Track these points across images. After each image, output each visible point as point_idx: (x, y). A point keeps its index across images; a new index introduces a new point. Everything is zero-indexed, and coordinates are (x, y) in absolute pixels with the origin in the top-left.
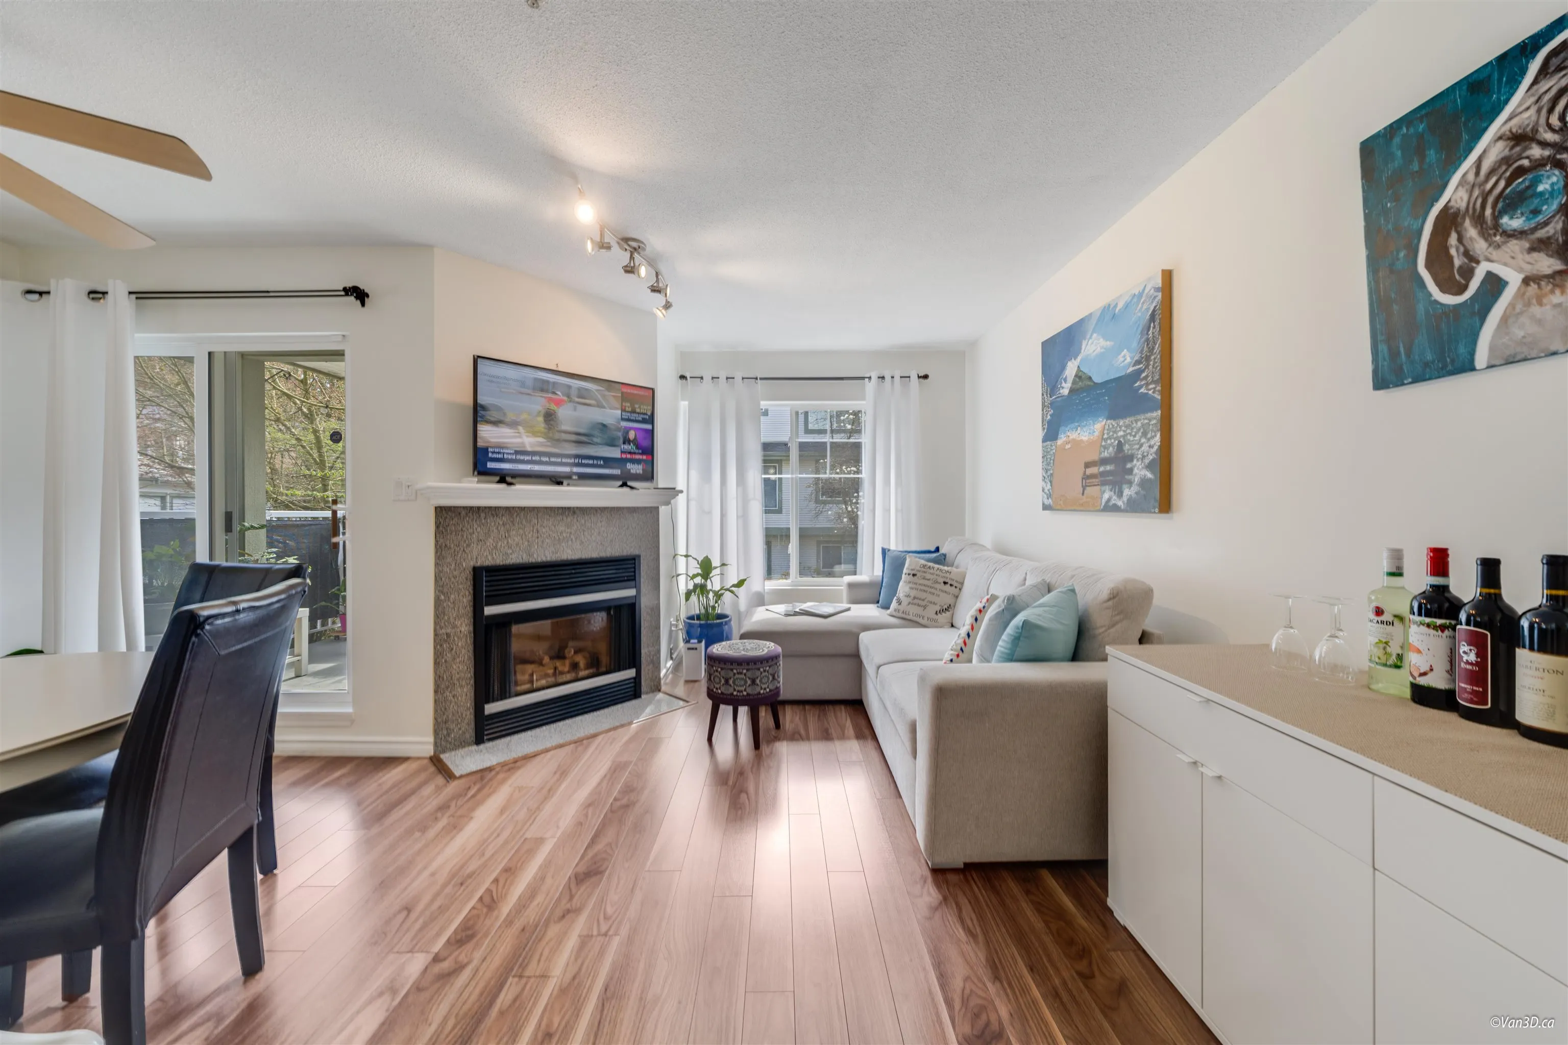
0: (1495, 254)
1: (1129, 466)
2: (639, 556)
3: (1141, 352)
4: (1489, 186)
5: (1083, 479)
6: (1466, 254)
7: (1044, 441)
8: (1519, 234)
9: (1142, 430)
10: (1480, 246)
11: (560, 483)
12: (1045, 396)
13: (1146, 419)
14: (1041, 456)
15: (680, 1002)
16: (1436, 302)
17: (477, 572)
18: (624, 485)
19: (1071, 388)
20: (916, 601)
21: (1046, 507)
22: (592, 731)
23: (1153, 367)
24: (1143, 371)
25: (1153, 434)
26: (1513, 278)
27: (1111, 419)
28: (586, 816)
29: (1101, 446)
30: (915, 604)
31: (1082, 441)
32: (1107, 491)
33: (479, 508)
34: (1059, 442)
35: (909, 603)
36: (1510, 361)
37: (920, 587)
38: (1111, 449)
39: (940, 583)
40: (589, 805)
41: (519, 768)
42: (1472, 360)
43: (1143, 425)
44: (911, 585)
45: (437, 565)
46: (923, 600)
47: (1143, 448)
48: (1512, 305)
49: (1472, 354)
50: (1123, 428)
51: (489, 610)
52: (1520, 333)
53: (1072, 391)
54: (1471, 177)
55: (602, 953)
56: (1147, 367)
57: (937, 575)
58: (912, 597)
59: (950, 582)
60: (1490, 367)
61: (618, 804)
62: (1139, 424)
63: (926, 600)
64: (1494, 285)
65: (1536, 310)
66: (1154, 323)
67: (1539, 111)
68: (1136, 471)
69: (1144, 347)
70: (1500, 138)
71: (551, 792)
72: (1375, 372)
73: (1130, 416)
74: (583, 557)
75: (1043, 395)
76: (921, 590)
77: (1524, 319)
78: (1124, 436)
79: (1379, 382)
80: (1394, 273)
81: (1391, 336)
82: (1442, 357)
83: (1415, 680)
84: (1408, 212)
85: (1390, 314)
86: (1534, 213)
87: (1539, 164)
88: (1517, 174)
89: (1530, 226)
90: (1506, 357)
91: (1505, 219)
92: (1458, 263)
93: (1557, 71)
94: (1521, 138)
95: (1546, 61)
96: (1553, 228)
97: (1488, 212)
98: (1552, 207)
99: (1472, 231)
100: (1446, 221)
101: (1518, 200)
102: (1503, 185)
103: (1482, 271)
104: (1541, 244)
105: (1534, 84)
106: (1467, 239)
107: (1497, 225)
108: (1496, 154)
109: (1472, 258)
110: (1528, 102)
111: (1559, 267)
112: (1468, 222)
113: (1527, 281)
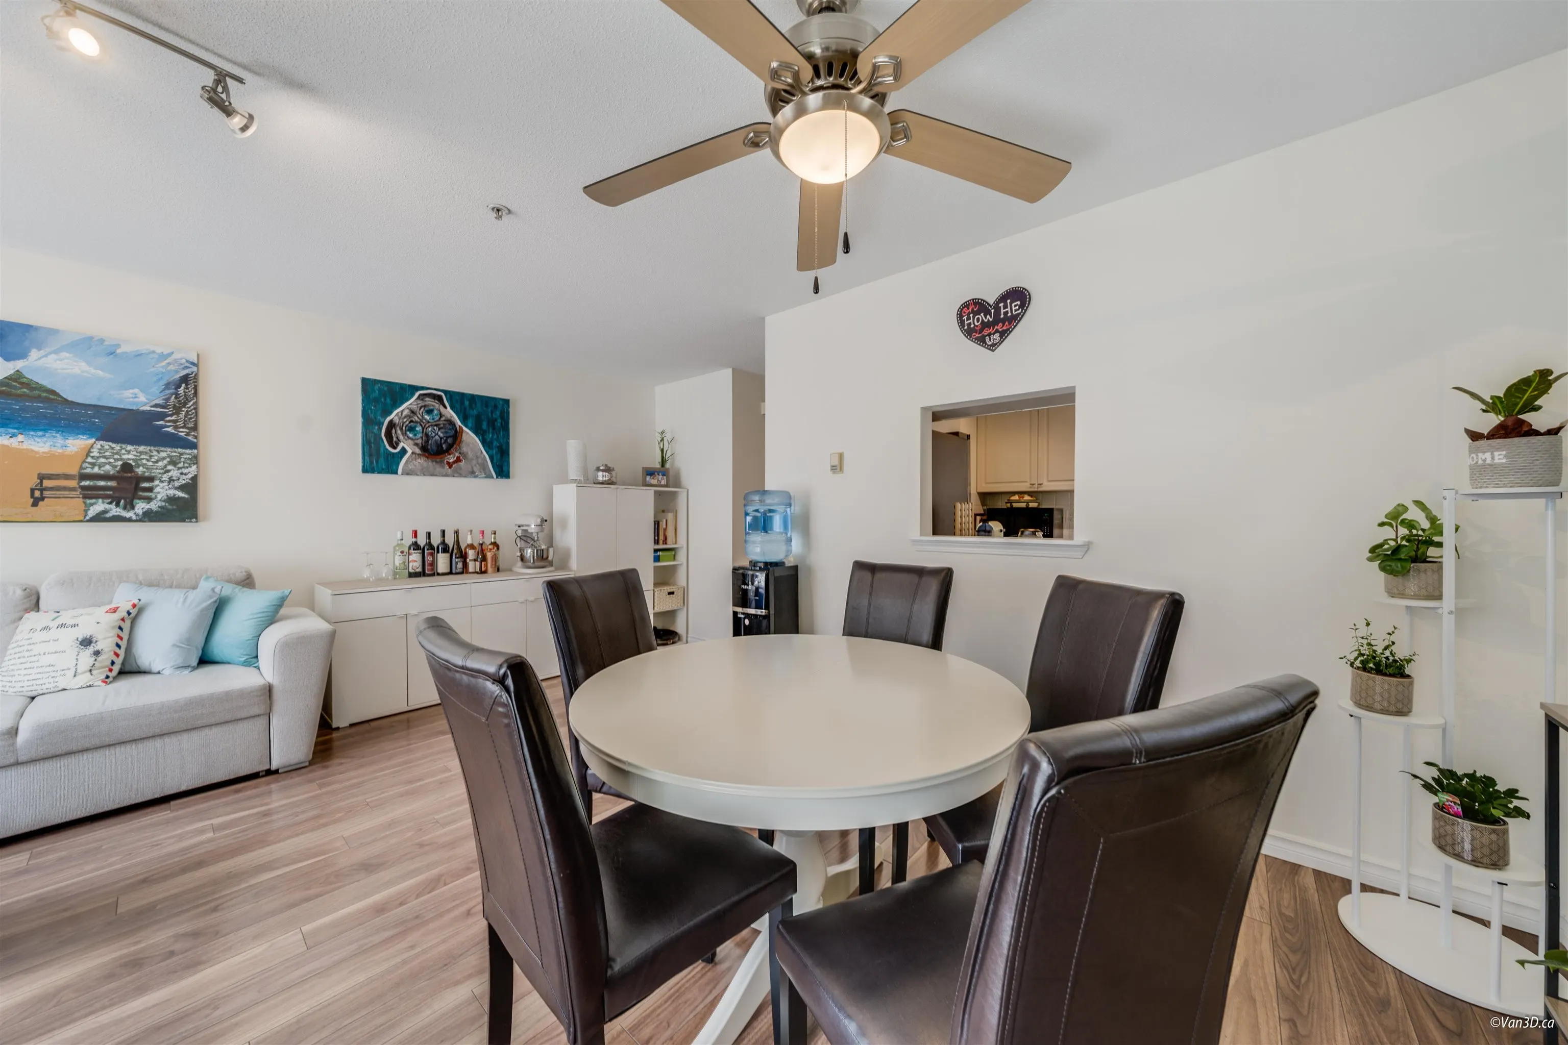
0: (405, 442)
1: (145, 485)
3: (168, 399)
4: (405, 420)
5: (33, 491)
6: (397, 438)
8: (412, 439)
9: (168, 459)
10: (401, 437)
13: (175, 452)
16: (387, 449)
23: (186, 416)
24: (171, 415)
25: (186, 465)
26: (410, 452)
36: (408, 474)
42: (398, 472)
43: (169, 456)
47: (170, 474)
48: (408, 459)
49: (397, 470)
52: (410, 468)
54: (400, 414)
56: (177, 413)
60: (402, 474)
62: (163, 454)
64: (404, 451)
65: (414, 461)
66: (187, 385)
67: (418, 407)
68: (157, 490)
69: (171, 398)
70: (408, 408)
72: (363, 467)
77: (411, 463)
79: (365, 470)
80: (372, 432)
81: (371, 455)
82: (388, 468)
83: (413, 571)
84: (379, 413)
85: (370, 447)
86: (415, 435)
87: (417, 422)
88: (412, 421)
89: (414, 438)
90: (407, 473)
91: (408, 433)
92: (395, 439)
93: (422, 400)
94: (413, 412)
95: (420, 395)
96: (419, 441)
97: (404, 428)
98: (419, 435)
99: (399, 432)
100: (392, 425)
101: (411, 429)
102: (408, 422)
103: (401, 445)
104: (416, 444)
105: (417, 399)
106: (397, 433)
107: (406, 433)
108: (406, 412)
109: (399, 440)
110: (415, 403)
111: (420, 453)
112: (398, 428)
113: (413, 453)
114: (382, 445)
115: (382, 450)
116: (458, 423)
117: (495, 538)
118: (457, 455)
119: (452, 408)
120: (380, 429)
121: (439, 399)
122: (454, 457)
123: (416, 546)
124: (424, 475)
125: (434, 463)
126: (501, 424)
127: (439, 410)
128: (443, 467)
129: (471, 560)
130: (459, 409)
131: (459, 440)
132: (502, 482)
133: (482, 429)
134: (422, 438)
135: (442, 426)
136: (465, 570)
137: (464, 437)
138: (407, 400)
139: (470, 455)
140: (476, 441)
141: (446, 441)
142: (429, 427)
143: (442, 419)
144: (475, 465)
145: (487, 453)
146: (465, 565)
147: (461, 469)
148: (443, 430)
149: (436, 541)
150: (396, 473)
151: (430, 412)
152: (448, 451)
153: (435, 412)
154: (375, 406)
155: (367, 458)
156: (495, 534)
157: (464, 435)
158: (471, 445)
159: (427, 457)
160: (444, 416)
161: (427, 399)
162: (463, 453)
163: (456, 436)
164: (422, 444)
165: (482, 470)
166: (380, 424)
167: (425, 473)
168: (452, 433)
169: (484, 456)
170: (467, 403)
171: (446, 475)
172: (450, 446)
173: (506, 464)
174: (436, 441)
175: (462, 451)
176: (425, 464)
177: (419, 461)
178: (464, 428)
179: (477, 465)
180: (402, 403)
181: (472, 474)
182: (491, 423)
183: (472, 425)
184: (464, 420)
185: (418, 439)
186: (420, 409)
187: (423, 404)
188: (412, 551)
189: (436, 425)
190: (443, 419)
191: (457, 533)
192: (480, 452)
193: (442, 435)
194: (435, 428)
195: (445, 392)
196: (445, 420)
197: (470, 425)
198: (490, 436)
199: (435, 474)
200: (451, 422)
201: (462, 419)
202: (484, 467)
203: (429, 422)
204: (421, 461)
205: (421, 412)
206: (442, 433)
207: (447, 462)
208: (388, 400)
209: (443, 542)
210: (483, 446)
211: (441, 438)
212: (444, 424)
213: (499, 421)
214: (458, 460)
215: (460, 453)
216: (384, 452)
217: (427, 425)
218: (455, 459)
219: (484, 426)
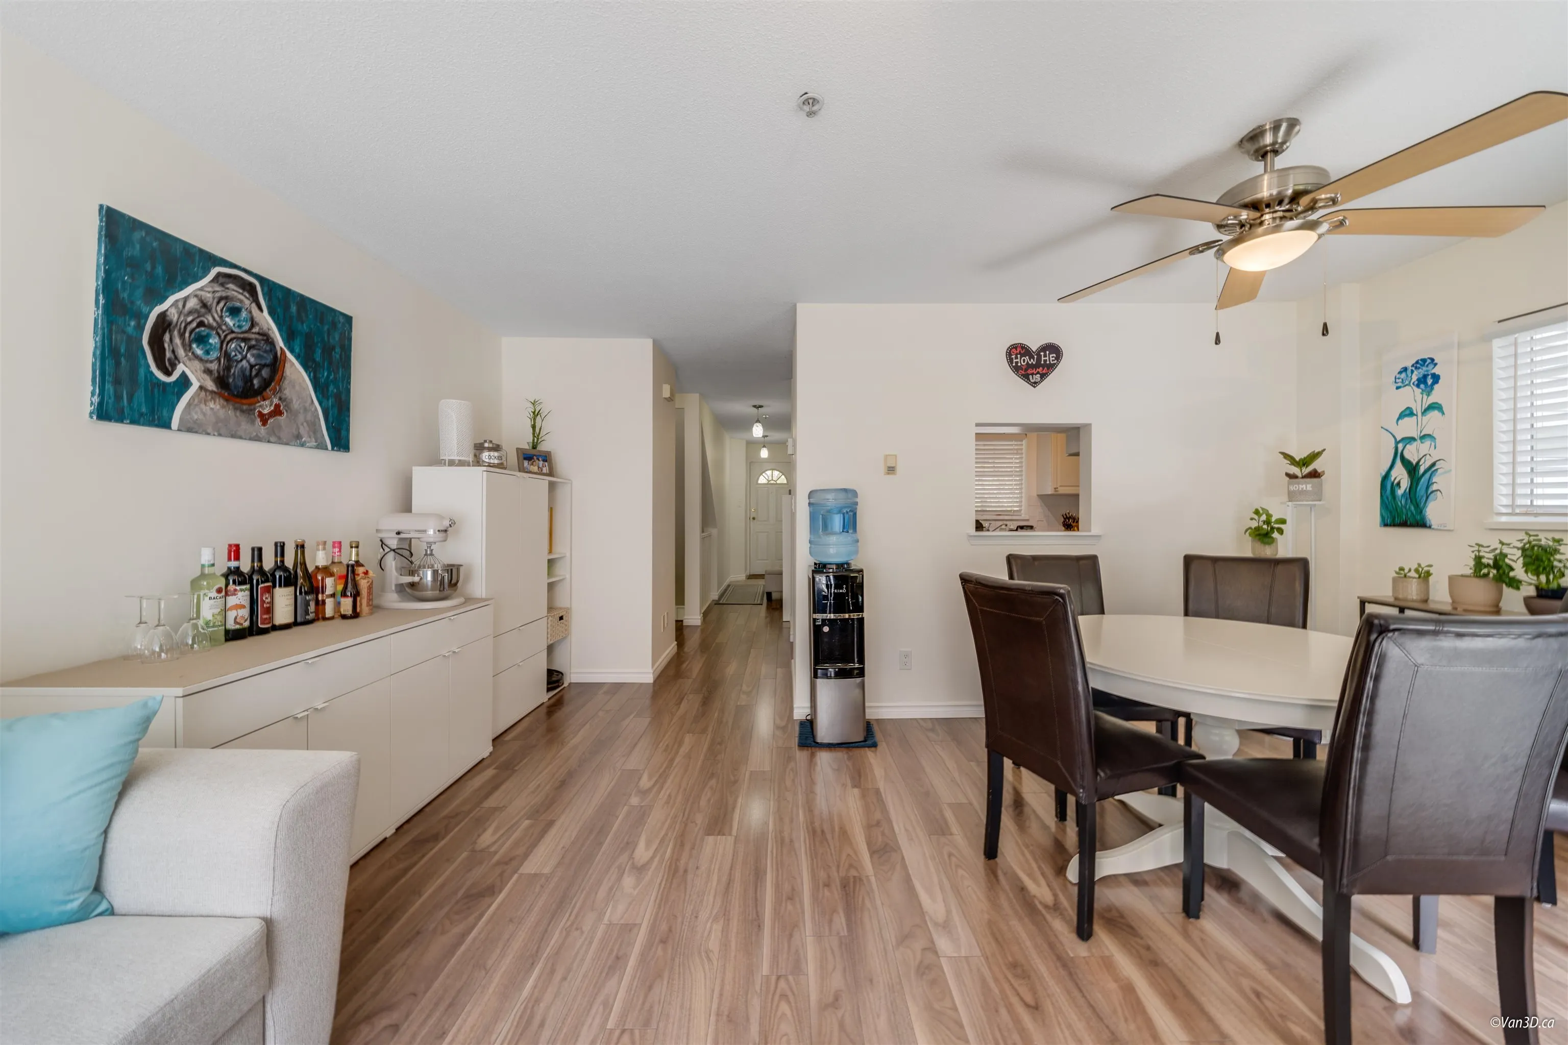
0: (188, 363)
4: (189, 319)
6: (173, 351)
8: (200, 359)
10: (181, 352)
16: (152, 373)
26: (195, 384)
36: (190, 430)
42: (170, 423)
48: (193, 398)
49: (171, 418)
52: (196, 417)
54: (180, 305)
60: (179, 430)
64: (184, 382)
65: (203, 406)
67: (214, 298)
70: (196, 296)
72: (100, 405)
77: (197, 409)
79: (103, 413)
80: (124, 332)
81: (117, 382)
82: (152, 411)
83: (238, 627)
84: (139, 292)
85: (118, 364)
86: (207, 352)
87: (210, 327)
88: (201, 324)
89: (205, 357)
90: (189, 428)
91: (194, 346)
92: (168, 354)
93: (222, 285)
94: (204, 305)
95: (219, 275)
96: (214, 366)
97: (187, 335)
98: (214, 355)
99: (177, 341)
100: (163, 324)
101: (201, 340)
102: (194, 325)
103: (180, 368)
104: (208, 372)
105: (212, 281)
106: (174, 343)
107: (190, 346)
108: (192, 303)
109: (176, 358)
110: (210, 289)
111: (215, 389)
112: (176, 333)
113: (201, 388)
114: (142, 362)
115: (142, 371)
116: (280, 343)
117: (357, 555)
118: (276, 401)
119: (272, 313)
120: (140, 328)
121: (250, 289)
122: (271, 406)
123: (235, 576)
124: (220, 435)
125: (238, 413)
126: (341, 356)
127: (251, 312)
128: (253, 422)
129: (329, 596)
130: (281, 317)
131: (280, 373)
132: (340, 455)
133: (314, 361)
134: (219, 359)
135: (253, 343)
136: (320, 616)
137: (288, 371)
138: (196, 279)
139: (296, 405)
140: (304, 380)
141: (258, 374)
142: (232, 340)
143: (254, 330)
144: (302, 424)
145: (320, 404)
146: (320, 604)
147: (280, 427)
148: (255, 352)
149: (268, 563)
150: (167, 425)
151: (235, 312)
152: (260, 393)
153: (244, 314)
154: (132, 277)
155: (109, 387)
156: (357, 547)
157: (287, 365)
158: (297, 388)
159: (227, 400)
160: (258, 324)
161: (231, 286)
162: (285, 400)
163: (276, 365)
164: (218, 372)
165: (311, 434)
166: (141, 318)
167: (222, 432)
168: (269, 359)
169: (316, 410)
170: (294, 309)
171: (257, 439)
172: (266, 384)
173: (345, 426)
174: (243, 370)
175: (283, 397)
176: (222, 413)
177: (212, 405)
178: (289, 355)
179: (305, 424)
180: (186, 284)
181: (297, 440)
182: (328, 350)
183: (301, 350)
184: (289, 338)
185: (211, 362)
186: (218, 303)
187: (224, 294)
188: (231, 587)
189: (244, 340)
190: (256, 330)
191: (301, 547)
192: (309, 401)
193: (252, 360)
194: (243, 345)
195: (262, 280)
196: (258, 333)
197: (297, 351)
198: (326, 374)
199: (239, 433)
200: (267, 339)
201: (285, 335)
202: (314, 428)
203: (233, 332)
204: (216, 407)
205: (219, 309)
206: (253, 355)
207: (259, 412)
208: (159, 270)
209: (281, 567)
210: (315, 392)
211: (252, 367)
212: (256, 340)
213: (338, 350)
214: (277, 412)
215: (280, 399)
216: (146, 377)
217: (229, 338)
218: (272, 408)
219: (318, 356)
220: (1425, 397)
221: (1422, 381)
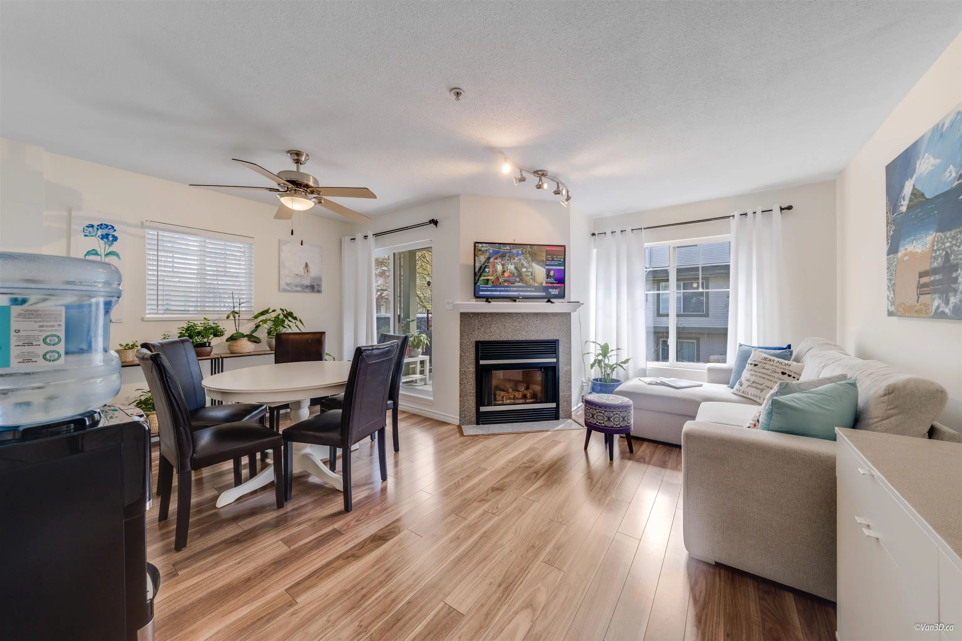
1: (954, 275)
2: (558, 340)
5: (918, 287)
7: (888, 254)
11: (515, 301)
12: (889, 214)
14: (886, 267)
15: (511, 551)
17: (478, 343)
18: (549, 301)
19: (908, 205)
20: (754, 385)
21: (890, 314)
22: (528, 430)
27: (939, 232)
28: (508, 466)
29: (932, 257)
30: (753, 387)
31: (917, 252)
32: (936, 299)
33: (478, 313)
34: (900, 255)
35: (749, 386)
37: (760, 374)
38: (940, 259)
39: (778, 373)
40: (510, 462)
41: (488, 438)
44: (752, 372)
45: (461, 339)
46: (761, 385)
50: (950, 239)
51: (482, 362)
53: (909, 207)
55: (489, 520)
57: (776, 366)
58: (751, 382)
59: (788, 373)
61: (524, 465)
63: (764, 385)
68: (960, 279)
71: (498, 452)
73: (955, 228)
74: (527, 339)
75: (887, 213)
76: (760, 377)
78: (950, 247)
220: (107, 247)
221: (105, 237)
